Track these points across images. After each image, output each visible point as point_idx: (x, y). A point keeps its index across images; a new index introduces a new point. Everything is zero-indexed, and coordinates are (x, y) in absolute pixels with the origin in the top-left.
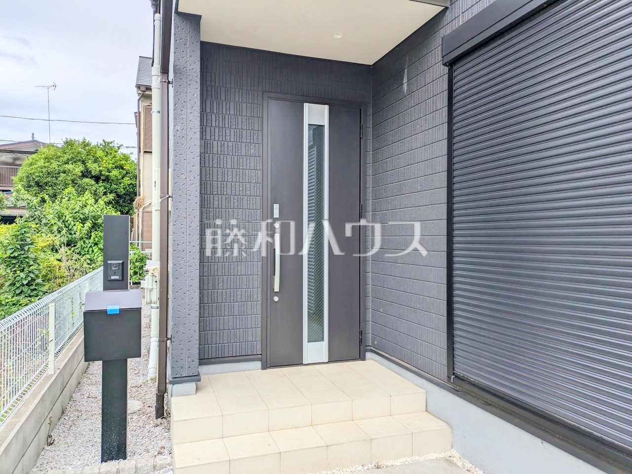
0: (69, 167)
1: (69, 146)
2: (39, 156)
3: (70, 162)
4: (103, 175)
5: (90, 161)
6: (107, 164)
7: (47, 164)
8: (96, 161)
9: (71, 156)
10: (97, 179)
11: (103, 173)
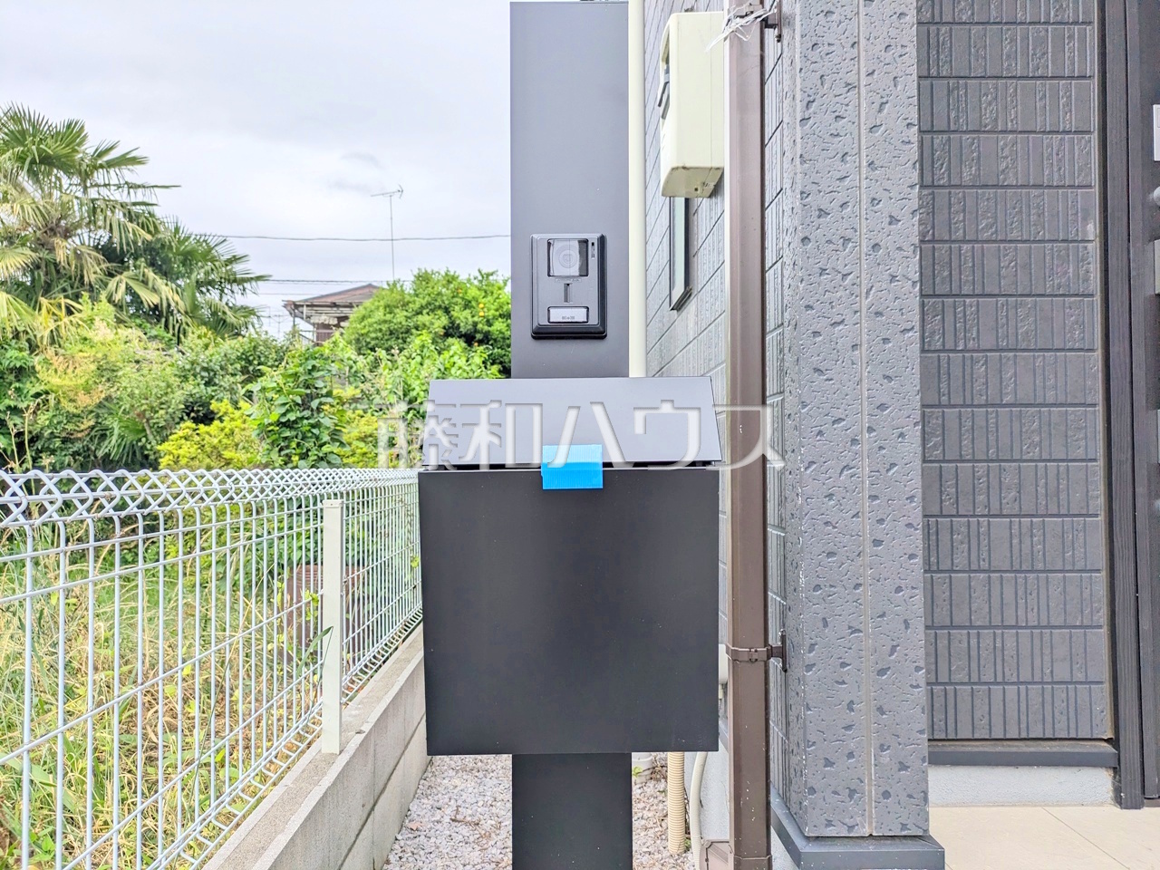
0: (424, 319)
1: (424, 283)
2: (376, 303)
3: (425, 312)
4: (479, 332)
5: (457, 308)
6: (485, 310)
7: (389, 317)
8: (467, 305)
9: (426, 299)
10: (469, 339)
11: (480, 326)
